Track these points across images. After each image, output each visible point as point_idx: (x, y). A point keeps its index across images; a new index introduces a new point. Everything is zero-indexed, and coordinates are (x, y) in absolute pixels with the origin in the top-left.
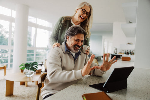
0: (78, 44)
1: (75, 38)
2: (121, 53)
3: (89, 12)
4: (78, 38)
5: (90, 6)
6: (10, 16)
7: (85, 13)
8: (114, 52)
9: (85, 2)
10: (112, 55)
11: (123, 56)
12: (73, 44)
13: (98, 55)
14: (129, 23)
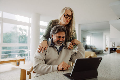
0: (60, 40)
1: (57, 35)
2: (119, 46)
3: (71, 14)
4: (60, 36)
5: (70, 9)
6: (29, 22)
7: (68, 17)
8: (112, 46)
9: (65, 8)
10: (110, 48)
11: (118, 49)
12: (56, 40)
13: (100, 49)
14: (118, 19)
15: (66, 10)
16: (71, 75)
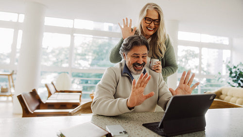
7: (152, 22)
12: (131, 62)
15: (147, 10)
16: (159, 126)
